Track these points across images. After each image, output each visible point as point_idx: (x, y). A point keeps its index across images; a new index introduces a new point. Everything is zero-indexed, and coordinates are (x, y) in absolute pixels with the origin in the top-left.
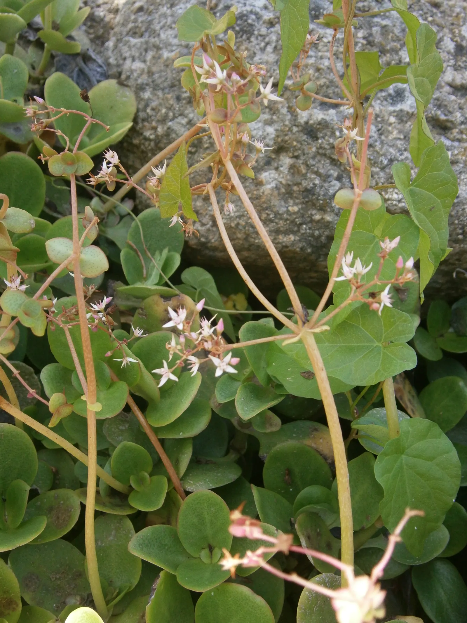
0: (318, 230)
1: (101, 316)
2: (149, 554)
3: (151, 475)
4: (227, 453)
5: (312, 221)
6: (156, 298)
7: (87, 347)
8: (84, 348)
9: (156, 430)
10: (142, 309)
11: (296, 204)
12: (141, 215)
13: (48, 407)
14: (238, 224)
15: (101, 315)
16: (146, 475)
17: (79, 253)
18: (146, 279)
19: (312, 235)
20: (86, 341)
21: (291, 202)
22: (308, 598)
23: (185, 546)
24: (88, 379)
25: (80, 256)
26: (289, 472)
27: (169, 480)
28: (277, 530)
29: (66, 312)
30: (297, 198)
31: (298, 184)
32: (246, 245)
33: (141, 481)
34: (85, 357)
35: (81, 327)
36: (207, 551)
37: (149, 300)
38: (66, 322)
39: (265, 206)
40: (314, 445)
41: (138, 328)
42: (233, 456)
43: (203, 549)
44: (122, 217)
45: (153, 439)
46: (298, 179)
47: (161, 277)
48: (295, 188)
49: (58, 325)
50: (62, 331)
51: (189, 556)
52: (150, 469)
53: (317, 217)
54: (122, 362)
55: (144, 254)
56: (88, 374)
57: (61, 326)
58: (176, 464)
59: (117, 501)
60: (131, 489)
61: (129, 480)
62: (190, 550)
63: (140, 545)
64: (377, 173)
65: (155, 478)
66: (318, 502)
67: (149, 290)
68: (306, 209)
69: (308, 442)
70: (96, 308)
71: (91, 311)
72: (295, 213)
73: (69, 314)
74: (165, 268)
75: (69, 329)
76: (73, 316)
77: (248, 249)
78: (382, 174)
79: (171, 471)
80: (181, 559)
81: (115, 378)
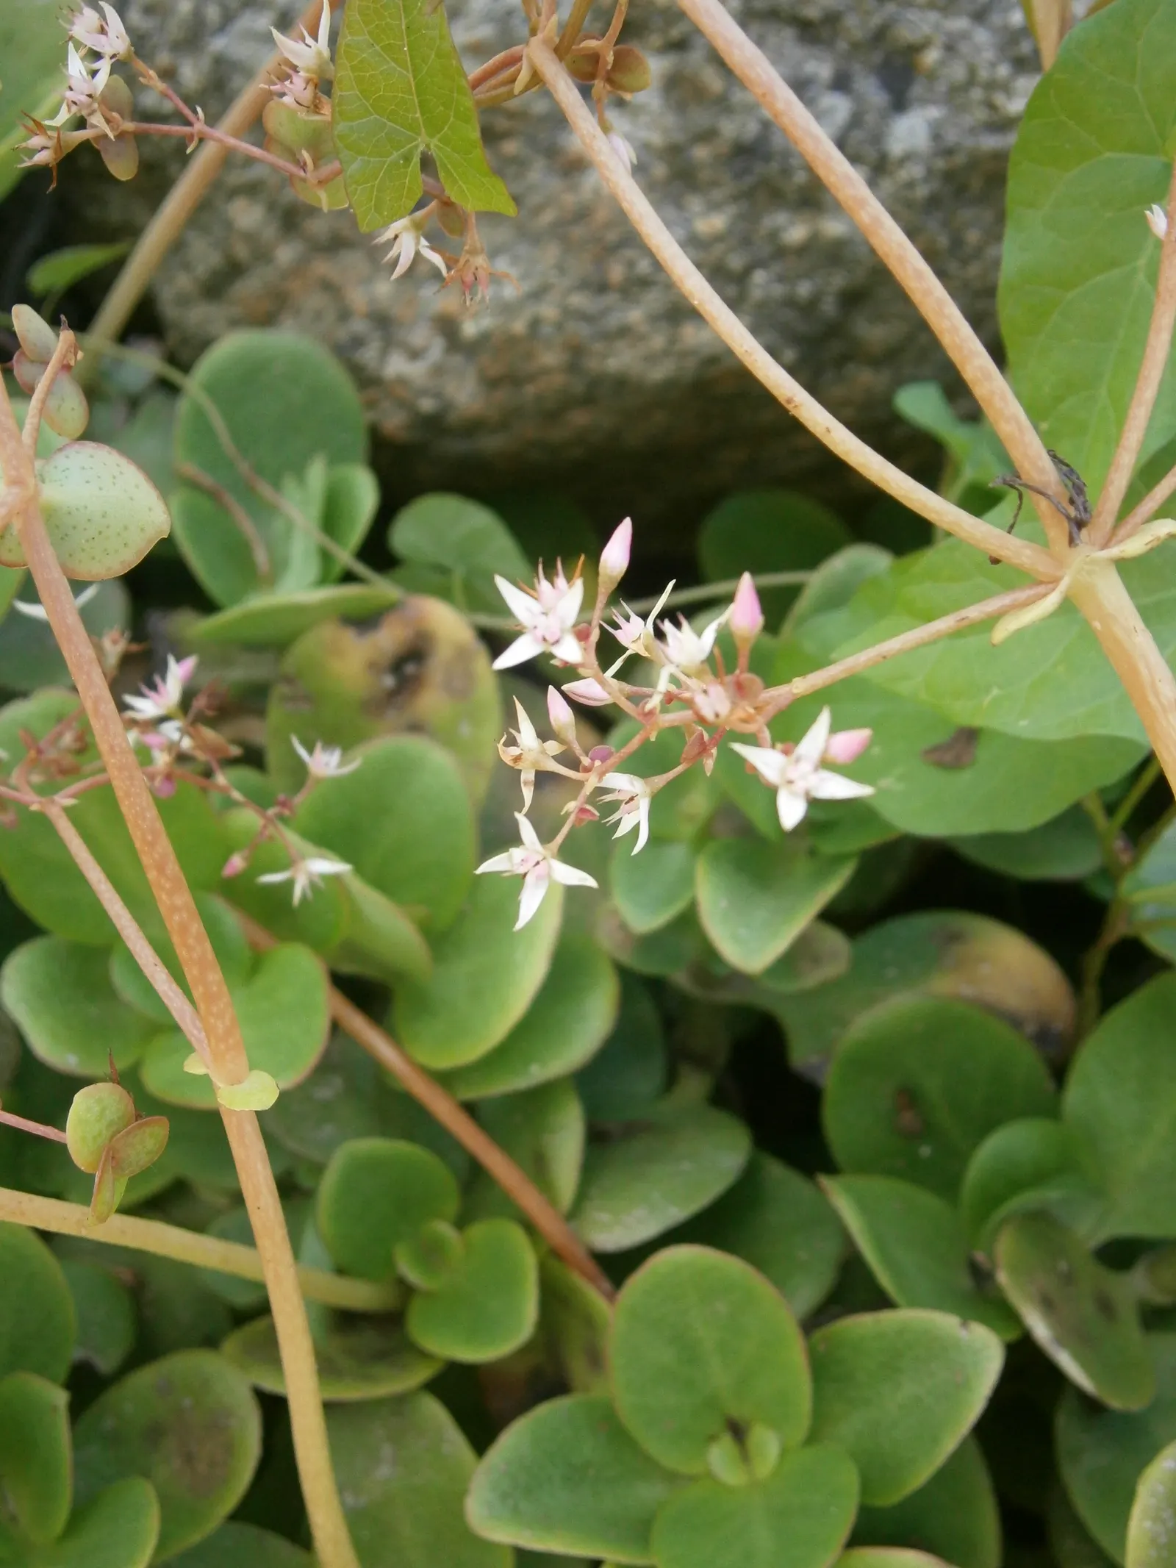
0: (807, 275)
1: (175, 736)
2: (546, 1522)
3: (462, 1222)
4: (671, 1080)
5: (781, 252)
6: (329, 633)
7: (161, 869)
8: (152, 875)
9: (445, 1080)
10: (289, 680)
11: (714, 207)
12: (207, 365)
13: (63, 1147)
14: (535, 324)
15: (171, 730)
16: (444, 1229)
17: (31, 482)
18: (271, 579)
19: (790, 302)
20: (152, 845)
21: (695, 203)
22: (1153, 1541)
23: (653, 1446)
24: (197, 993)
25: (37, 493)
26: (909, 1097)
27: (530, 1227)
28: (964, 1324)
29: (40, 752)
30: (715, 184)
31: (708, 135)
32: (579, 387)
33: (431, 1254)
34: (163, 910)
35: (120, 794)
36: (726, 1442)
37: (306, 647)
38: (47, 790)
39: (612, 236)
40: (967, 990)
41: (319, 746)
42: (694, 1086)
43: (712, 1438)
44: (134, 403)
45: (443, 1109)
46: (701, 118)
47: (326, 557)
48: (701, 153)
49: (22, 807)
50: (43, 822)
51: (672, 1478)
52: (452, 1205)
53: (796, 233)
54: (289, 884)
55: (248, 494)
56: (191, 973)
57: (34, 807)
58: (538, 1169)
59: (368, 1339)
60: (406, 1291)
61: (390, 1263)
62: (670, 1458)
63: (504, 1496)
64: (965, 36)
65: (478, 1231)
66: (1040, 1177)
67: (300, 610)
68: (750, 218)
69: (944, 985)
70: (146, 707)
71: (133, 723)
72: (718, 238)
73: (52, 754)
74: (332, 520)
75: (68, 811)
76: (69, 760)
77: (588, 400)
78: (982, 36)
79: (529, 1199)
80: (648, 1492)
81: (261, 936)
